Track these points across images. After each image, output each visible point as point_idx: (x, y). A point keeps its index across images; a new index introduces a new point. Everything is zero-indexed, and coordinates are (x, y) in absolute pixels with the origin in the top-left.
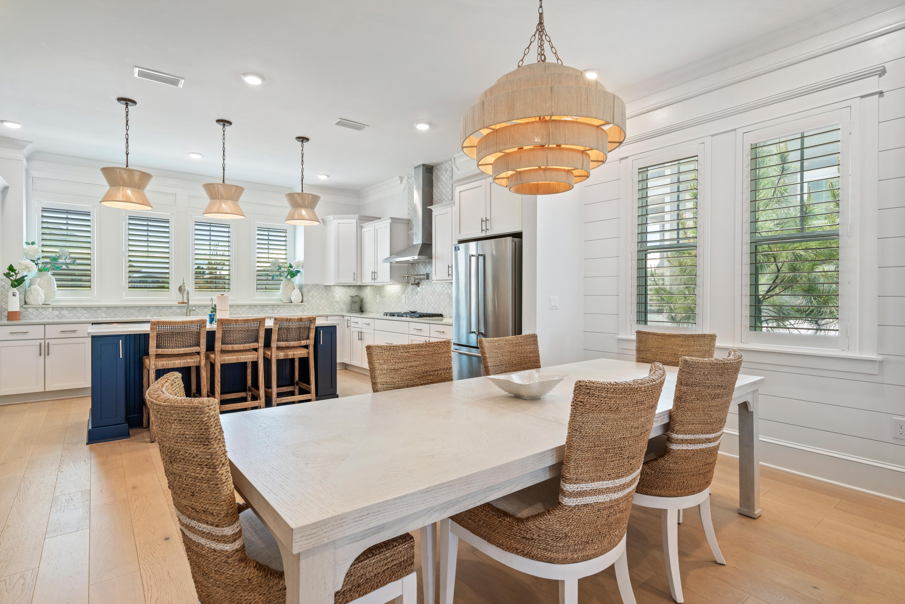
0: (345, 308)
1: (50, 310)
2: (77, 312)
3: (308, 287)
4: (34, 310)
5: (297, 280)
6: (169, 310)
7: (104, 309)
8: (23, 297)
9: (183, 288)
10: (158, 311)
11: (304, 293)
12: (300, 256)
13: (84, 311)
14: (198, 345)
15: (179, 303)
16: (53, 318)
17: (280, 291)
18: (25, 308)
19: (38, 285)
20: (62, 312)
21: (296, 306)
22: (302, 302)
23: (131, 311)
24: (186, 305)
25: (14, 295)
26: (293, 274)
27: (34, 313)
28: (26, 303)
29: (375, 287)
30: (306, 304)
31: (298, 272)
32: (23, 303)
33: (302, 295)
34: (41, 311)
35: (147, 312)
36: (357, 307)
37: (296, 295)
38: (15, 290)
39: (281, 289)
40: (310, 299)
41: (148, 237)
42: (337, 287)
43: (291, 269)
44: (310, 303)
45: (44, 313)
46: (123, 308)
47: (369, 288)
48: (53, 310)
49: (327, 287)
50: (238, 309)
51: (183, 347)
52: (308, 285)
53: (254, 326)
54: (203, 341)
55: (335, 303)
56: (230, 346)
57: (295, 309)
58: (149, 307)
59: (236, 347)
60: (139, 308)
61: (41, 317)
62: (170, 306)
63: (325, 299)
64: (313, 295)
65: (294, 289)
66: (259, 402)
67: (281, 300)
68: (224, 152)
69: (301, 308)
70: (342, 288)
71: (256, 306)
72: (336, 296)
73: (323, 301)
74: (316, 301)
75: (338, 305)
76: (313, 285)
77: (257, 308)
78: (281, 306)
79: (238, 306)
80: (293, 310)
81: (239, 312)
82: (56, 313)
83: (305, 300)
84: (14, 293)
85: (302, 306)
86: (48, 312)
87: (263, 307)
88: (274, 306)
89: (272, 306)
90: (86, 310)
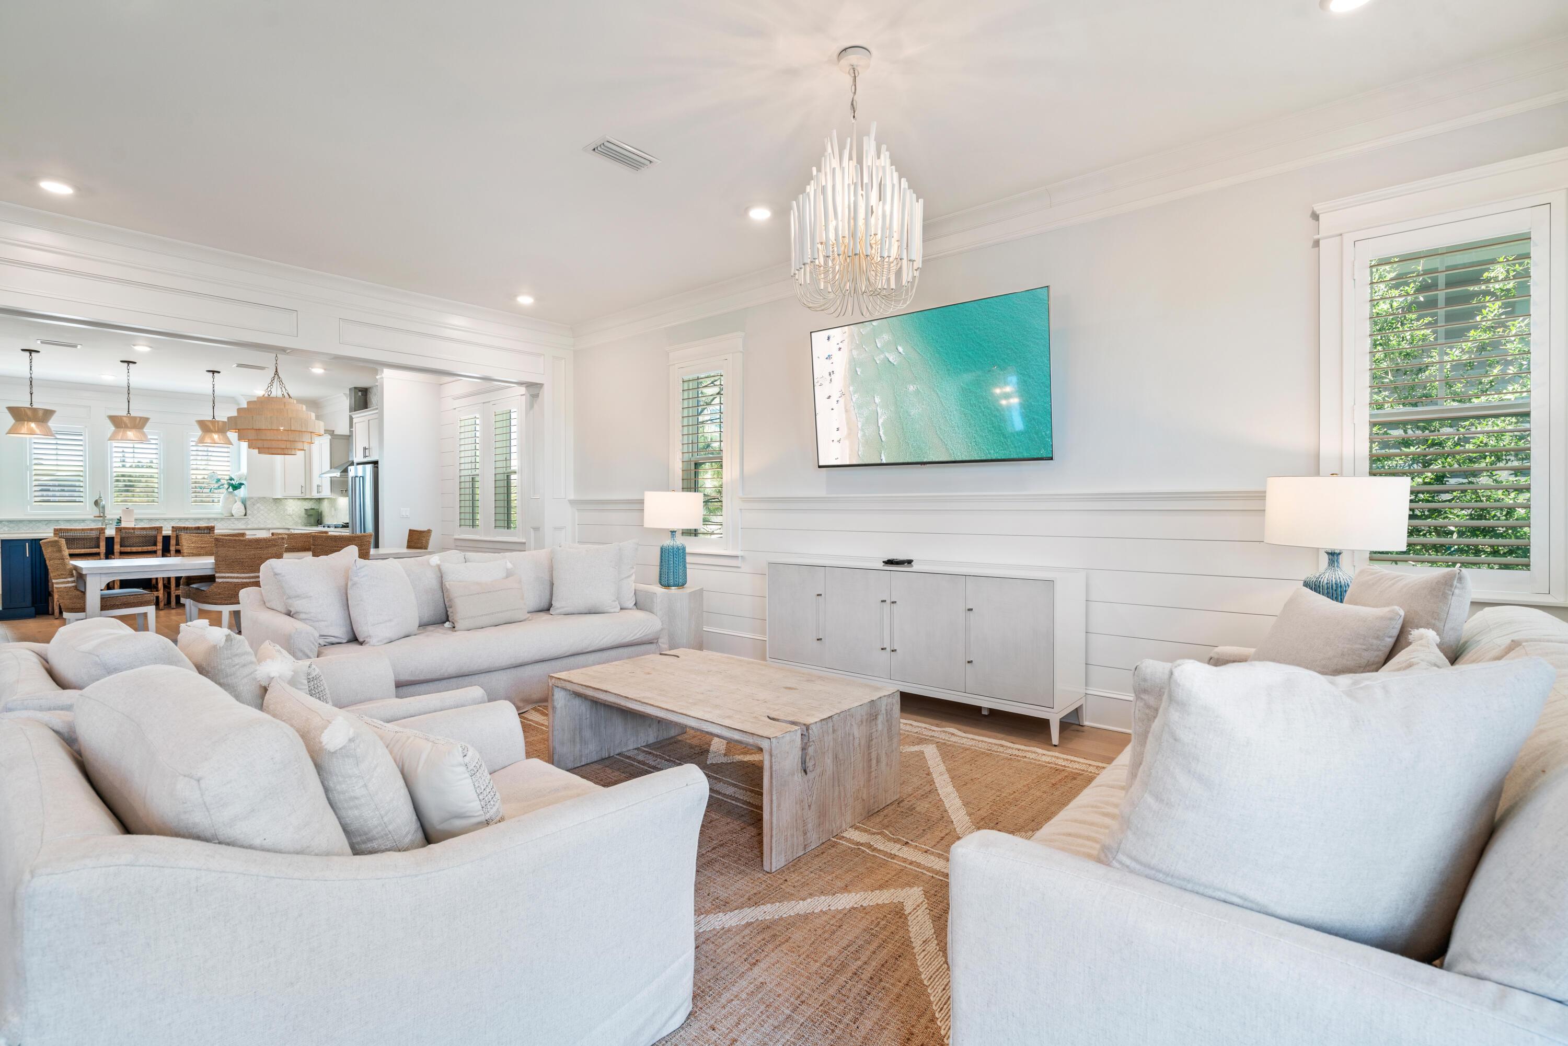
0: (300, 521)
3: (253, 500)
5: (242, 492)
9: (99, 501)
10: (69, 524)
11: (248, 506)
12: (244, 470)
14: (98, 547)
15: (95, 517)
17: (220, 504)
21: (237, 519)
22: (244, 515)
23: (37, 525)
24: (101, 518)
26: (236, 487)
30: (248, 518)
31: (241, 484)
33: (245, 509)
36: (312, 520)
37: (238, 509)
40: (255, 512)
41: (57, 451)
42: (288, 500)
43: (233, 482)
44: (253, 517)
46: (28, 522)
47: (326, 500)
49: (276, 500)
51: (84, 548)
52: (252, 498)
53: (153, 533)
54: (103, 544)
55: (287, 517)
56: (129, 548)
57: (236, 522)
58: (58, 521)
59: (134, 549)
60: (47, 522)
62: (83, 520)
63: (275, 511)
64: (258, 508)
65: (235, 502)
67: (222, 514)
69: (243, 522)
70: (294, 501)
72: (289, 509)
73: (272, 514)
74: (262, 515)
75: (290, 519)
76: (259, 498)
77: (189, 522)
78: (218, 519)
79: (165, 520)
80: (233, 524)
83: (249, 513)
85: (244, 519)
87: (196, 520)
88: (210, 520)
89: (207, 520)
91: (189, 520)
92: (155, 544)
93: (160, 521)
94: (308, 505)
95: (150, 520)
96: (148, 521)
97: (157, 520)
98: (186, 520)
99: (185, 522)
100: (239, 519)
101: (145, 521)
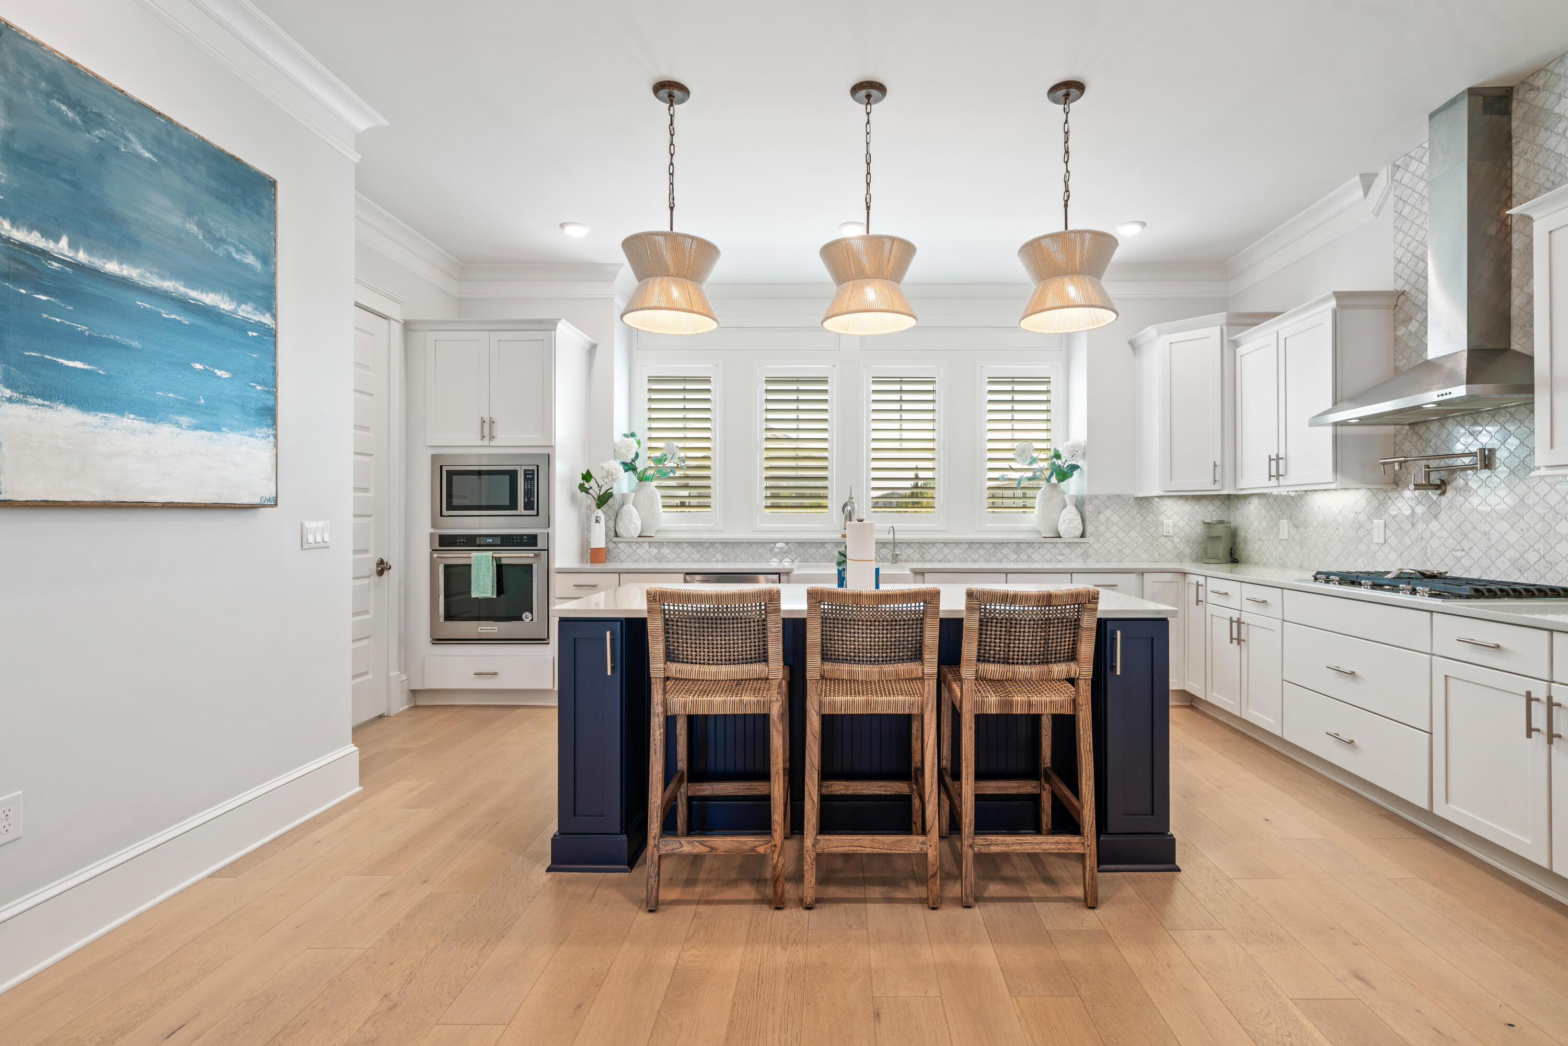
0: (1188, 551)
1: (646, 546)
2: (681, 550)
3: (1097, 502)
4: (626, 545)
5: (1073, 486)
6: (821, 550)
7: (720, 547)
8: (611, 524)
9: (850, 506)
10: (802, 550)
11: (1088, 515)
12: (1079, 433)
13: (692, 549)
14: (764, 658)
16: (650, 561)
17: (1036, 511)
18: (614, 542)
19: (634, 505)
20: (662, 550)
21: (1068, 544)
22: (1083, 535)
25: (597, 521)
26: (1064, 474)
27: (626, 551)
28: (616, 535)
29: (1275, 500)
30: (1091, 542)
31: (1074, 467)
32: (612, 534)
33: (1083, 521)
34: (634, 547)
36: (1221, 549)
37: (1069, 522)
38: (599, 513)
39: (1037, 506)
40: (1102, 528)
42: (1168, 502)
43: (1059, 462)
44: (1101, 539)
45: (638, 551)
46: (748, 545)
47: (1256, 501)
48: (650, 547)
49: (1143, 502)
50: (947, 551)
51: (729, 662)
52: (1096, 498)
53: (908, 612)
54: (776, 648)
55: (1163, 540)
56: (843, 666)
57: (1066, 551)
61: (635, 559)
63: (1139, 529)
64: (1108, 519)
65: (1065, 506)
66: (923, 843)
67: (1038, 532)
68: (868, 164)
69: (1079, 551)
70: (1181, 502)
71: (981, 544)
72: (1166, 522)
73: (1133, 534)
74: (1115, 535)
75: (1169, 545)
76: (1109, 497)
77: (984, 548)
78: (1035, 545)
79: (946, 544)
80: (1061, 555)
81: (948, 557)
82: (654, 551)
83: (1090, 532)
84: (597, 517)
85: (1081, 545)
86: (643, 551)
87: (997, 546)
88: (1021, 545)
89: (1016, 545)
90: (694, 547)
91: (985, 546)
92: (918, 656)
93: (937, 545)
94: (1210, 513)
95: (922, 544)
96: (919, 545)
97: (933, 543)
98: (979, 545)
99: (978, 548)
100: (1071, 545)
101: (914, 544)
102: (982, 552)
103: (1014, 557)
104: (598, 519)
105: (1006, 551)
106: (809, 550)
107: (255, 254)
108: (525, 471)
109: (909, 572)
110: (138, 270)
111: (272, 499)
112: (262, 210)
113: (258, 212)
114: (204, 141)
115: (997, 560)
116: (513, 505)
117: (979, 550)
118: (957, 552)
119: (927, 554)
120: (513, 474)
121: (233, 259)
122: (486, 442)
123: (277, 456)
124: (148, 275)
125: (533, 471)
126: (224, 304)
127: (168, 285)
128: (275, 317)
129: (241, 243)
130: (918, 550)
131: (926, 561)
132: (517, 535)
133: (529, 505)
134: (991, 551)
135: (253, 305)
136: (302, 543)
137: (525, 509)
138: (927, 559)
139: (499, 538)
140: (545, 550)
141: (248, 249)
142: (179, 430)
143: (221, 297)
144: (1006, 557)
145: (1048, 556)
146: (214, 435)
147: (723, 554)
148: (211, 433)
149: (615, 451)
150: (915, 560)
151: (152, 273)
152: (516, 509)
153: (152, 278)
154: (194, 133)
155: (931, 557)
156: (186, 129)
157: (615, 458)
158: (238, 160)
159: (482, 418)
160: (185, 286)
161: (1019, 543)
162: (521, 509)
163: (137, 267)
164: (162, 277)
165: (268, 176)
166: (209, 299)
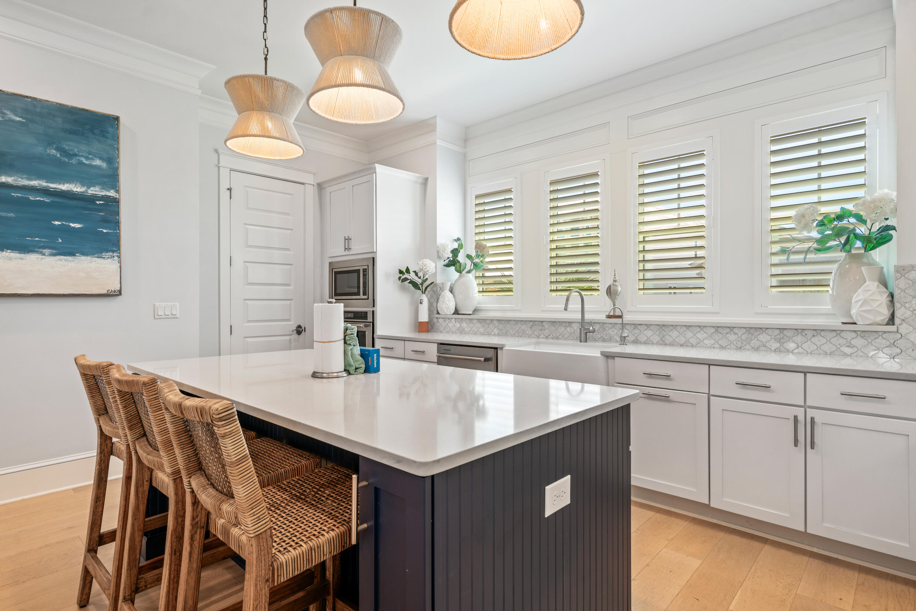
1: (453, 321)
3: (912, 276)
4: (443, 320)
6: (568, 329)
8: (434, 305)
10: (554, 328)
11: (899, 294)
13: (479, 324)
15: (609, 317)
17: (829, 290)
18: (437, 318)
19: (450, 290)
22: (889, 322)
23: (523, 327)
24: (619, 321)
25: (421, 303)
27: (443, 324)
28: (438, 313)
30: (903, 331)
32: (433, 311)
34: (447, 322)
35: (541, 330)
37: (868, 304)
38: (422, 297)
39: (832, 285)
48: (456, 322)
50: (689, 334)
57: (859, 342)
58: (542, 322)
60: (531, 323)
62: (569, 322)
69: (882, 342)
71: (731, 328)
77: (735, 334)
78: (806, 332)
79: (688, 327)
80: (849, 346)
81: (691, 340)
82: (458, 325)
83: (902, 318)
84: (421, 300)
85: (885, 335)
86: (452, 325)
87: (752, 331)
88: (785, 332)
89: (778, 331)
90: (480, 323)
91: (736, 330)
93: (678, 328)
95: (662, 326)
96: (659, 327)
97: (674, 326)
98: (728, 330)
99: (727, 333)
100: (866, 334)
101: (653, 326)
102: (732, 337)
103: (775, 345)
104: (421, 301)
105: (764, 337)
106: (559, 328)
107: (101, 159)
108: (363, 269)
109: (599, 355)
110: (13, 178)
111: (117, 291)
112: (107, 134)
113: (103, 136)
114: (60, 104)
115: (752, 348)
116: (358, 294)
117: (728, 335)
118: (701, 336)
119: (667, 337)
120: (358, 271)
121: (84, 164)
122: (347, 253)
123: (120, 267)
124: (20, 179)
125: (366, 269)
126: (77, 188)
127: (35, 183)
128: (118, 191)
129: (89, 154)
130: (658, 333)
131: (666, 344)
132: (361, 312)
133: (364, 294)
134: (744, 337)
135: (100, 187)
136: (156, 316)
137: (363, 295)
138: (668, 343)
139: (353, 314)
140: (370, 322)
141: (96, 157)
142: (43, 257)
143: (74, 185)
144: (764, 346)
145: (827, 348)
146: (70, 258)
147: (499, 329)
148: (67, 257)
149: (438, 252)
150: (655, 342)
151: (22, 178)
152: (359, 295)
153: (22, 181)
154: (53, 102)
155: (671, 340)
156: (47, 101)
157: (439, 257)
158: (87, 110)
159: (345, 237)
160: (47, 182)
161: (782, 330)
162: (362, 296)
163: (12, 176)
164: (30, 180)
165: (111, 115)
166: (65, 187)
